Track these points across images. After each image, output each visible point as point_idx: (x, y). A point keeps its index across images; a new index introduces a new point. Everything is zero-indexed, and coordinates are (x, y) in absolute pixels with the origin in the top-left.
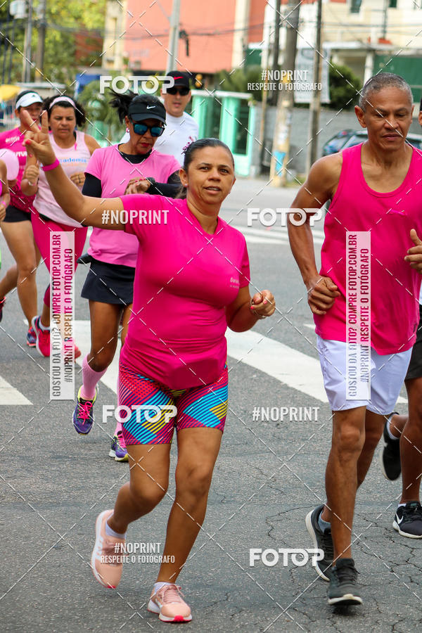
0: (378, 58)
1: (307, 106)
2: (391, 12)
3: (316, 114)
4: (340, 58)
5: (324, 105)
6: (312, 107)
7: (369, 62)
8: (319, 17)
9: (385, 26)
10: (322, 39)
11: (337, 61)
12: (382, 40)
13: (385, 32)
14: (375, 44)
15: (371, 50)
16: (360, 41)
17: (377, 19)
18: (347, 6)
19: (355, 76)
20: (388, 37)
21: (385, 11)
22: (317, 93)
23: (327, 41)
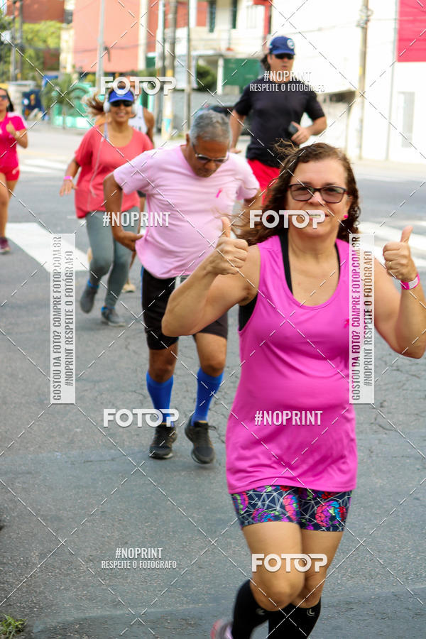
0: (227, 61)
1: (183, 90)
2: (233, 30)
3: (189, 95)
4: (204, 60)
5: (194, 90)
6: (186, 91)
7: (221, 62)
8: (189, 35)
9: (229, 39)
10: (191, 48)
11: (202, 63)
12: (229, 49)
13: (229, 44)
14: (224, 51)
15: (221, 56)
16: (215, 49)
17: (225, 36)
18: (206, 29)
19: (213, 71)
20: (232, 47)
21: (229, 31)
22: (189, 82)
23: (195, 50)
